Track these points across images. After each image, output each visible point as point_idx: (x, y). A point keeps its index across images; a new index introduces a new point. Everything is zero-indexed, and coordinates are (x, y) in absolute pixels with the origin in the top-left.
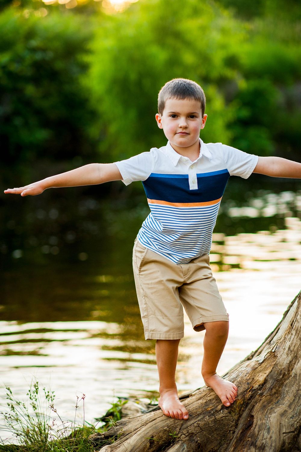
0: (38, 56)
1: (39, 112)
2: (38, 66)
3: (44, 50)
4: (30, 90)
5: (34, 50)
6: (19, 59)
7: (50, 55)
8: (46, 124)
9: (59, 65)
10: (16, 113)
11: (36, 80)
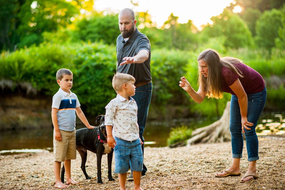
0: (169, 68)
1: (168, 88)
2: (168, 71)
3: (170, 65)
4: (166, 80)
5: (167, 65)
6: (162, 69)
7: (172, 67)
8: (171, 92)
9: (176, 71)
10: (161, 88)
11: (167, 76)
